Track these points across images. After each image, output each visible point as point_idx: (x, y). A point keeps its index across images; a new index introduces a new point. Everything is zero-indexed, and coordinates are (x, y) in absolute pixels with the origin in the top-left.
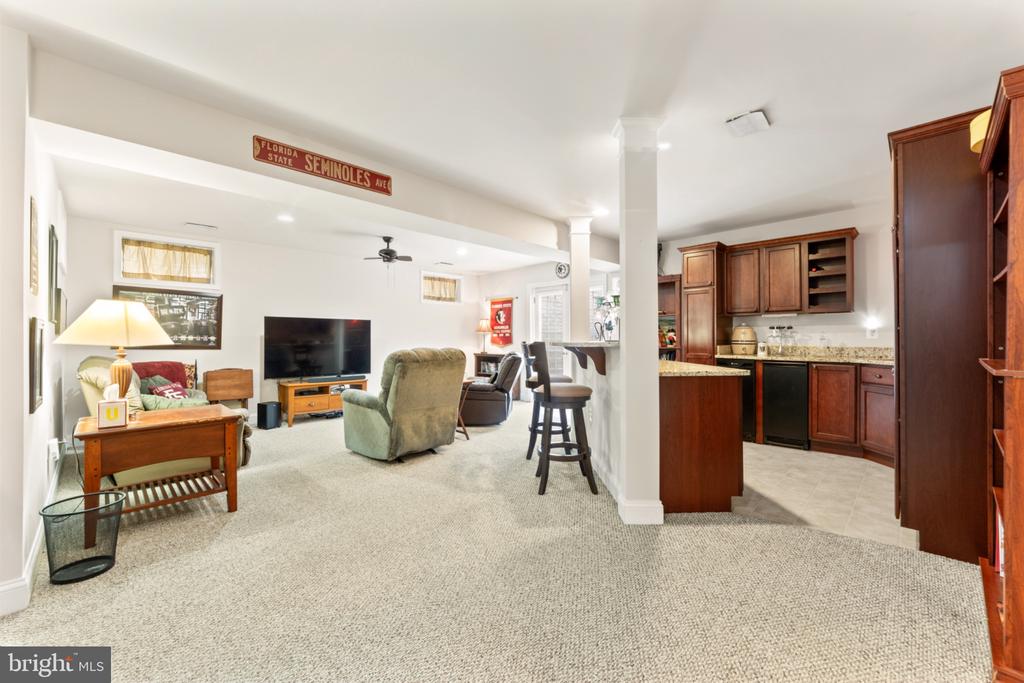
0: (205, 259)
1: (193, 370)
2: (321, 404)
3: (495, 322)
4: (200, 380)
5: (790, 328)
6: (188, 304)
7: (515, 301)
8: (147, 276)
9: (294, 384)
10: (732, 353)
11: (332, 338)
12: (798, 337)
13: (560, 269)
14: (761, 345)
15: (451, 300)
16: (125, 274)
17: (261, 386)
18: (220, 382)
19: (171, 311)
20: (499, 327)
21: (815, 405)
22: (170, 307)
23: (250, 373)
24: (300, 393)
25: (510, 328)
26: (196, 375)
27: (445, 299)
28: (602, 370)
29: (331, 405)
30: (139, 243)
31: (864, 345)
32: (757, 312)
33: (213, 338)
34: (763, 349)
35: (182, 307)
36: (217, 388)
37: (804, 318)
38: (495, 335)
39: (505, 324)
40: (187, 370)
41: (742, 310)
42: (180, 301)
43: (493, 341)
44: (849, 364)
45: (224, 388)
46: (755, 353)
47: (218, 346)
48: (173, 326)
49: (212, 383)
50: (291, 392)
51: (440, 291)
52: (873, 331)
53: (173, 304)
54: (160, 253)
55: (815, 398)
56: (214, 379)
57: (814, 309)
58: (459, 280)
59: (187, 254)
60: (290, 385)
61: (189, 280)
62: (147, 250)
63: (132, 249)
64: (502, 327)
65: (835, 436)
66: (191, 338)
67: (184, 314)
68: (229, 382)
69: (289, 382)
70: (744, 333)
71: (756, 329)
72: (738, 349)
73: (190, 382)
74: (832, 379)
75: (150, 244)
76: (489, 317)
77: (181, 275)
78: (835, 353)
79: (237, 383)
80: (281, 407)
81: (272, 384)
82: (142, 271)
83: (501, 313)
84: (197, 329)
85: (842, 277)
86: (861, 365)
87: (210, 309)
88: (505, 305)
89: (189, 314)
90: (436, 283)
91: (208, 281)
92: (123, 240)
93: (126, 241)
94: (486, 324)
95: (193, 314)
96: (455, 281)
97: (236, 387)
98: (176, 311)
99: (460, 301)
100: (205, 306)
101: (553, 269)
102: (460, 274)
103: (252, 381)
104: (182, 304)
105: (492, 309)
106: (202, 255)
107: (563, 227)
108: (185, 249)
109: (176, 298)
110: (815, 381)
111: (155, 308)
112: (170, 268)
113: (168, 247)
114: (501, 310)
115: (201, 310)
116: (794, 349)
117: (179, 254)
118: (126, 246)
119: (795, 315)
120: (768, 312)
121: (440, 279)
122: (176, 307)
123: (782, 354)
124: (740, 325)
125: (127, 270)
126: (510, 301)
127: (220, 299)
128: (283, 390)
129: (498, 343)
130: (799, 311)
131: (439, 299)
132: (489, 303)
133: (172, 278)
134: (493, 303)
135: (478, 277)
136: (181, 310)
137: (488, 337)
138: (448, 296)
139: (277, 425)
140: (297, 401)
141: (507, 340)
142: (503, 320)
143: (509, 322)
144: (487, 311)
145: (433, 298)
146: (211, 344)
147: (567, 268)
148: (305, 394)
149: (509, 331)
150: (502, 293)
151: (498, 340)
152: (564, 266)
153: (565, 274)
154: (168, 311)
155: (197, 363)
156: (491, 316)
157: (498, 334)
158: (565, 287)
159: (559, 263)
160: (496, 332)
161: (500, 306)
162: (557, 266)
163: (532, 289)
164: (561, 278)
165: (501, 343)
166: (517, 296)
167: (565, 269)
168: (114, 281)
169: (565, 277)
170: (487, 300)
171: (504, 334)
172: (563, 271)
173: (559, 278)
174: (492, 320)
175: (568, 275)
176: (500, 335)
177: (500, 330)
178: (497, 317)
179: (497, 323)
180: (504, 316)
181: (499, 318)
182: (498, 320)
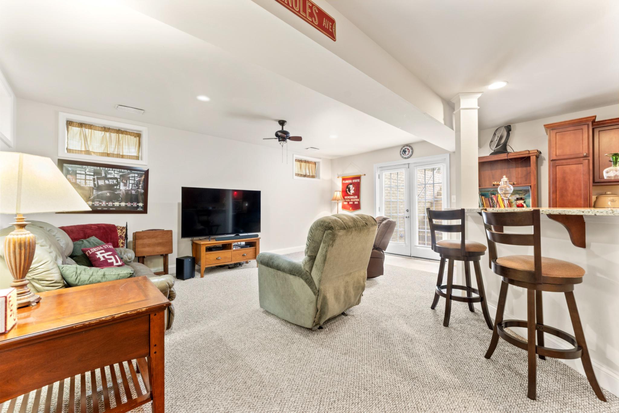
0: (135, 140)
1: (124, 231)
2: (225, 258)
3: (345, 192)
4: (130, 238)
6: (121, 176)
7: (362, 178)
8: (88, 152)
9: (205, 242)
11: (223, 205)
13: (405, 151)
15: (313, 177)
16: (69, 150)
17: (179, 243)
18: (146, 241)
19: (107, 182)
20: (349, 197)
22: (106, 178)
23: (170, 232)
24: (209, 249)
25: (359, 197)
26: (126, 235)
27: (309, 176)
28: (580, 241)
29: (233, 258)
30: (81, 125)
33: (141, 204)
35: (116, 178)
36: (144, 246)
38: (346, 203)
39: (354, 195)
40: (119, 231)
42: (115, 174)
43: (344, 207)
45: (149, 245)
47: (145, 210)
48: (108, 194)
49: (139, 242)
50: (203, 249)
51: (306, 171)
53: (109, 176)
54: (99, 134)
56: (141, 238)
58: (319, 162)
59: (120, 135)
60: (202, 243)
61: (123, 157)
62: (87, 131)
63: (75, 130)
64: (351, 197)
66: (123, 204)
67: (118, 184)
68: (153, 241)
69: (200, 240)
73: (122, 241)
75: (90, 126)
76: (341, 190)
77: (116, 153)
79: (161, 241)
80: (195, 260)
81: (187, 242)
82: (83, 149)
83: (351, 186)
84: (129, 197)
87: (139, 181)
88: (356, 181)
89: (122, 184)
90: (303, 164)
91: (137, 158)
92: (67, 121)
93: (69, 123)
94: (339, 195)
95: (125, 185)
96: (315, 163)
97: (159, 244)
98: (111, 182)
99: (319, 178)
100: (134, 178)
101: (398, 151)
102: (320, 158)
103: (172, 239)
104: (116, 176)
105: (343, 184)
106: (132, 137)
108: (119, 131)
109: (111, 171)
111: (94, 179)
112: (107, 146)
113: (106, 129)
114: (351, 184)
115: (131, 182)
117: (114, 135)
118: (70, 127)
121: (306, 162)
122: (111, 178)
125: (70, 147)
126: (359, 178)
127: (147, 173)
128: (195, 247)
129: (349, 209)
131: (305, 176)
132: (341, 179)
133: (108, 155)
134: (344, 179)
135: (332, 161)
136: (115, 181)
137: (340, 205)
138: (311, 174)
139: (192, 276)
140: (208, 256)
141: (357, 206)
142: (352, 192)
143: (357, 193)
144: (339, 185)
145: (301, 175)
146: (139, 209)
147: (411, 151)
148: (213, 250)
149: (358, 200)
150: (351, 172)
151: (348, 206)
152: (408, 149)
153: (408, 155)
154: (104, 181)
155: (128, 225)
156: (342, 189)
157: (348, 202)
158: (407, 166)
159: (404, 147)
160: (347, 200)
161: (350, 181)
162: (402, 149)
163: (378, 168)
164: (405, 158)
165: (351, 208)
166: (364, 174)
167: (409, 152)
168: (59, 155)
169: (408, 158)
170: (338, 177)
171: (354, 202)
172: (407, 153)
173: (402, 158)
174: (343, 191)
175: (411, 156)
176: (350, 203)
177: (350, 199)
178: (347, 189)
179: (348, 194)
180: (353, 188)
181: (349, 191)
182: (348, 192)
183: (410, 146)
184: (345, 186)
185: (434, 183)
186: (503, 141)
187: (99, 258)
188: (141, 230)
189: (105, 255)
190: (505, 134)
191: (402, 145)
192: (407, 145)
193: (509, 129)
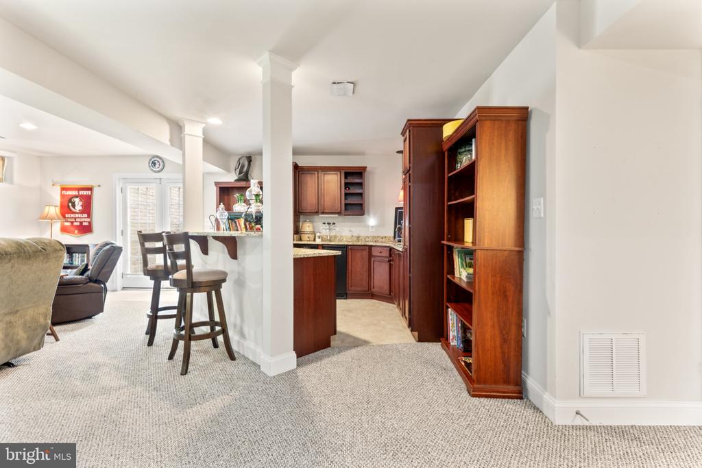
3: (66, 208)
5: (334, 224)
7: (96, 190)
10: (301, 240)
12: (337, 229)
13: (154, 164)
14: (318, 234)
20: (73, 215)
21: (350, 271)
25: (89, 216)
28: (234, 255)
31: (368, 235)
32: (317, 213)
34: (319, 237)
37: (341, 218)
38: (67, 224)
39: (81, 212)
41: (308, 211)
43: (64, 230)
44: (366, 245)
46: (315, 240)
52: (372, 227)
55: (350, 267)
57: (347, 213)
64: (77, 215)
65: (359, 289)
70: (309, 226)
71: (315, 224)
72: (305, 237)
74: (358, 255)
76: (58, 204)
78: (355, 239)
83: (77, 200)
85: (361, 194)
86: (371, 246)
88: (85, 193)
94: (54, 211)
96: (3, 159)
99: (11, 182)
101: (145, 164)
102: (15, 152)
105: (62, 196)
107: (177, 127)
110: (350, 256)
114: (76, 197)
116: (335, 237)
119: (337, 216)
120: (323, 213)
123: (330, 241)
124: (305, 221)
126: (90, 189)
129: (73, 233)
130: (339, 213)
132: (59, 188)
134: (63, 189)
135: (41, 158)
137: (57, 226)
141: (86, 229)
142: (78, 207)
143: (87, 209)
144: (56, 197)
147: (161, 167)
149: (89, 220)
150: (78, 179)
151: (72, 229)
152: (158, 162)
153: (159, 169)
156: (61, 203)
157: (72, 223)
158: (158, 181)
159: (153, 158)
160: (69, 220)
161: (75, 193)
162: (150, 160)
163: (119, 179)
164: (156, 172)
165: (76, 231)
166: (98, 184)
167: (159, 165)
169: (159, 172)
170: (53, 185)
171: (81, 223)
172: (157, 166)
173: (152, 172)
174: (62, 207)
175: (162, 170)
176: (75, 224)
177: (75, 218)
178: (70, 204)
179: (71, 210)
180: (81, 203)
181: (74, 206)
182: (71, 208)
183: (160, 159)
184: (67, 199)
186: (245, 169)
190: (246, 164)
191: (150, 156)
192: (157, 157)
193: (250, 159)
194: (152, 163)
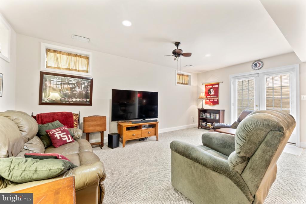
0: (85, 61)
1: (78, 116)
2: (138, 134)
3: (208, 93)
4: (81, 121)
6: (76, 82)
7: (220, 85)
8: (59, 68)
9: (126, 124)
13: (256, 65)
15: (186, 84)
16: (47, 67)
17: (110, 124)
18: (91, 123)
19: (69, 86)
20: (210, 97)
22: (68, 84)
23: (105, 117)
24: (128, 129)
25: (218, 96)
26: (79, 120)
27: (184, 84)
29: (142, 135)
30: (55, 51)
33: (88, 100)
35: (74, 84)
36: (89, 126)
39: (214, 95)
40: (74, 117)
42: (73, 81)
43: (206, 103)
45: (92, 126)
47: (90, 104)
48: (69, 93)
49: (87, 123)
50: (125, 129)
51: (182, 81)
53: (70, 82)
54: (65, 57)
56: (88, 121)
58: (190, 75)
59: (77, 58)
60: (124, 125)
61: (78, 71)
62: (58, 55)
63: (51, 54)
64: (212, 97)
66: (78, 100)
67: (75, 87)
68: (95, 123)
69: (123, 122)
73: (76, 123)
75: (60, 52)
77: (74, 68)
79: (99, 123)
80: (119, 135)
81: (115, 123)
82: (56, 66)
83: (212, 90)
84: (80, 95)
87: (88, 86)
88: (215, 86)
89: (77, 87)
90: (181, 77)
91: (87, 72)
93: (48, 50)
94: (203, 95)
95: (79, 88)
96: (188, 76)
97: (98, 125)
98: (71, 86)
99: (190, 85)
100: (85, 83)
101: (250, 66)
102: (191, 73)
103: (106, 122)
104: (74, 82)
105: (206, 88)
106: (84, 59)
108: (76, 55)
109: (71, 79)
111: (61, 84)
112: (69, 64)
113: (69, 54)
114: (212, 88)
115: (83, 86)
117: (73, 58)
118: (48, 53)
121: (182, 75)
122: (71, 84)
125: (49, 65)
126: (218, 84)
127: (92, 80)
128: (120, 127)
129: (210, 104)
131: (182, 84)
132: (204, 85)
133: (70, 70)
134: (206, 86)
135: (198, 74)
136: (73, 86)
137: (204, 101)
138: (185, 83)
139: (118, 146)
140: (127, 134)
141: (216, 103)
142: (212, 93)
143: (217, 94)
144: (203, 89)
145: (180, 83)
146: (88, 103)
147: (261, 64)
148: (131, 129)
149: (217, 98)
150: (212, 80)
151: (210, 102)
152: (259, 63)
153: (259, 68)
154: (67, 86)
155: (80, 113)
156: (205, 91)
157: (210, 100)
158: (257, 75)
159: (255, 62)
160: (208, 99)
161: (211, 87)
162: (253, 63)
163: (232, 77)
164: (256, 70)
165: (211, 104)
166: (222, 81)
167: (260, 65)
168: (41, 69)
169: (259, 69)
170: (202, 84)
171: (214, 100)
172: (257, 66)
173: (254, 70)
174: (206, 93)
175: (261, 68)
176: (211, 100)
177: (211, 98)
178: (209, 92)
179: (209, 94)
180: (214, 91)
181: (210, 92)
182: (209, 93)
183: (260, 61)
184: (208, 89)
185: (281, 87)
187: (57, 137)
188: (88, 116)
189: (61, 135)
191: (253, 61)
192: (258, 61)
194: (255, 64)
